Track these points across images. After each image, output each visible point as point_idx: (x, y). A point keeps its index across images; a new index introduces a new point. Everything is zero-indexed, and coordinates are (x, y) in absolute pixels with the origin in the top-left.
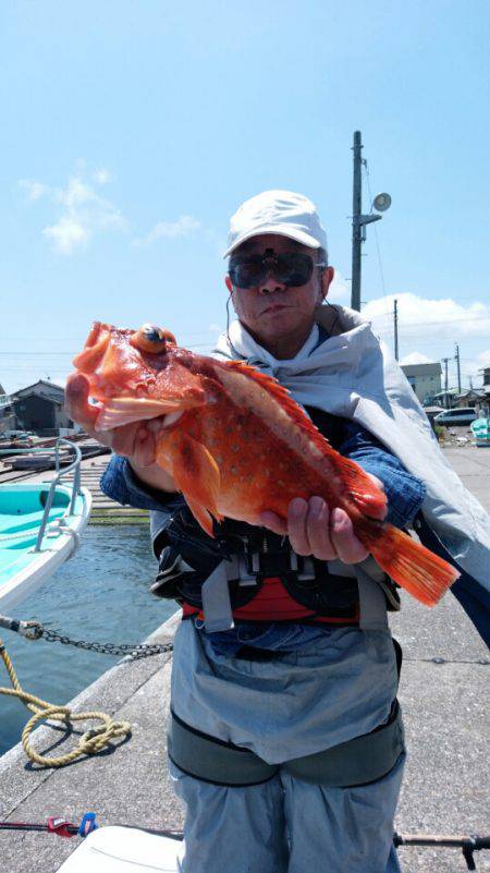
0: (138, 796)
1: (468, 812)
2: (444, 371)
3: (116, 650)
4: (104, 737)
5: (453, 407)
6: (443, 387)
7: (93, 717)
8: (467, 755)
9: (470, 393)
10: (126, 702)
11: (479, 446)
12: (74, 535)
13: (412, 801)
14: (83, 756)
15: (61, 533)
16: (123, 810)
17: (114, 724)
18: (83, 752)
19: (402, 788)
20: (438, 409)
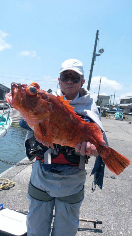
0: (15, 201)
1: (96, 214)
2: (110, 98)
3: (9, 163)
4: (7, 185)
5: (111, 108)
6: (109, 102)
7: (5, 180)
8: (99, 200)
9: (116, 105)
10: (14, 176)
11: (116, 120)
12: (6, 130)
13: (83, 210)
14: (1, 189)
15: (3, 129)
16: (10, 205)
17: (10, 182)
18: (1, 188)
19: (82, 206)
20: (107, 108)
